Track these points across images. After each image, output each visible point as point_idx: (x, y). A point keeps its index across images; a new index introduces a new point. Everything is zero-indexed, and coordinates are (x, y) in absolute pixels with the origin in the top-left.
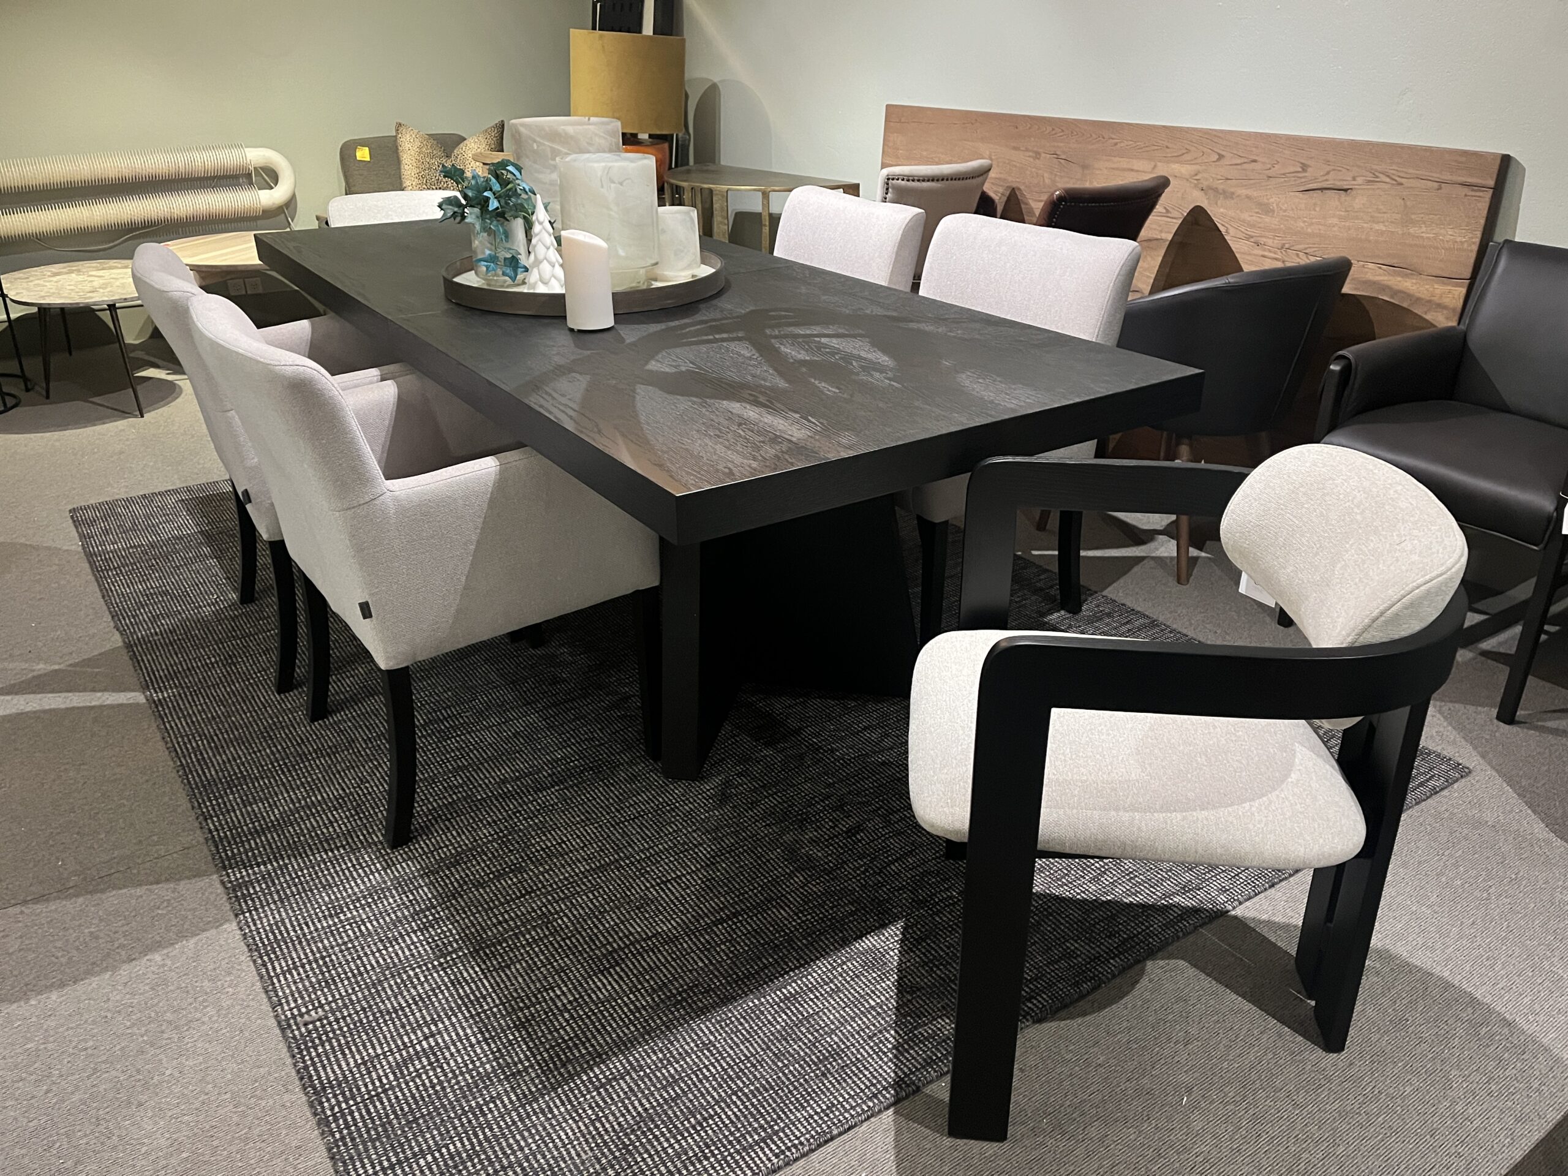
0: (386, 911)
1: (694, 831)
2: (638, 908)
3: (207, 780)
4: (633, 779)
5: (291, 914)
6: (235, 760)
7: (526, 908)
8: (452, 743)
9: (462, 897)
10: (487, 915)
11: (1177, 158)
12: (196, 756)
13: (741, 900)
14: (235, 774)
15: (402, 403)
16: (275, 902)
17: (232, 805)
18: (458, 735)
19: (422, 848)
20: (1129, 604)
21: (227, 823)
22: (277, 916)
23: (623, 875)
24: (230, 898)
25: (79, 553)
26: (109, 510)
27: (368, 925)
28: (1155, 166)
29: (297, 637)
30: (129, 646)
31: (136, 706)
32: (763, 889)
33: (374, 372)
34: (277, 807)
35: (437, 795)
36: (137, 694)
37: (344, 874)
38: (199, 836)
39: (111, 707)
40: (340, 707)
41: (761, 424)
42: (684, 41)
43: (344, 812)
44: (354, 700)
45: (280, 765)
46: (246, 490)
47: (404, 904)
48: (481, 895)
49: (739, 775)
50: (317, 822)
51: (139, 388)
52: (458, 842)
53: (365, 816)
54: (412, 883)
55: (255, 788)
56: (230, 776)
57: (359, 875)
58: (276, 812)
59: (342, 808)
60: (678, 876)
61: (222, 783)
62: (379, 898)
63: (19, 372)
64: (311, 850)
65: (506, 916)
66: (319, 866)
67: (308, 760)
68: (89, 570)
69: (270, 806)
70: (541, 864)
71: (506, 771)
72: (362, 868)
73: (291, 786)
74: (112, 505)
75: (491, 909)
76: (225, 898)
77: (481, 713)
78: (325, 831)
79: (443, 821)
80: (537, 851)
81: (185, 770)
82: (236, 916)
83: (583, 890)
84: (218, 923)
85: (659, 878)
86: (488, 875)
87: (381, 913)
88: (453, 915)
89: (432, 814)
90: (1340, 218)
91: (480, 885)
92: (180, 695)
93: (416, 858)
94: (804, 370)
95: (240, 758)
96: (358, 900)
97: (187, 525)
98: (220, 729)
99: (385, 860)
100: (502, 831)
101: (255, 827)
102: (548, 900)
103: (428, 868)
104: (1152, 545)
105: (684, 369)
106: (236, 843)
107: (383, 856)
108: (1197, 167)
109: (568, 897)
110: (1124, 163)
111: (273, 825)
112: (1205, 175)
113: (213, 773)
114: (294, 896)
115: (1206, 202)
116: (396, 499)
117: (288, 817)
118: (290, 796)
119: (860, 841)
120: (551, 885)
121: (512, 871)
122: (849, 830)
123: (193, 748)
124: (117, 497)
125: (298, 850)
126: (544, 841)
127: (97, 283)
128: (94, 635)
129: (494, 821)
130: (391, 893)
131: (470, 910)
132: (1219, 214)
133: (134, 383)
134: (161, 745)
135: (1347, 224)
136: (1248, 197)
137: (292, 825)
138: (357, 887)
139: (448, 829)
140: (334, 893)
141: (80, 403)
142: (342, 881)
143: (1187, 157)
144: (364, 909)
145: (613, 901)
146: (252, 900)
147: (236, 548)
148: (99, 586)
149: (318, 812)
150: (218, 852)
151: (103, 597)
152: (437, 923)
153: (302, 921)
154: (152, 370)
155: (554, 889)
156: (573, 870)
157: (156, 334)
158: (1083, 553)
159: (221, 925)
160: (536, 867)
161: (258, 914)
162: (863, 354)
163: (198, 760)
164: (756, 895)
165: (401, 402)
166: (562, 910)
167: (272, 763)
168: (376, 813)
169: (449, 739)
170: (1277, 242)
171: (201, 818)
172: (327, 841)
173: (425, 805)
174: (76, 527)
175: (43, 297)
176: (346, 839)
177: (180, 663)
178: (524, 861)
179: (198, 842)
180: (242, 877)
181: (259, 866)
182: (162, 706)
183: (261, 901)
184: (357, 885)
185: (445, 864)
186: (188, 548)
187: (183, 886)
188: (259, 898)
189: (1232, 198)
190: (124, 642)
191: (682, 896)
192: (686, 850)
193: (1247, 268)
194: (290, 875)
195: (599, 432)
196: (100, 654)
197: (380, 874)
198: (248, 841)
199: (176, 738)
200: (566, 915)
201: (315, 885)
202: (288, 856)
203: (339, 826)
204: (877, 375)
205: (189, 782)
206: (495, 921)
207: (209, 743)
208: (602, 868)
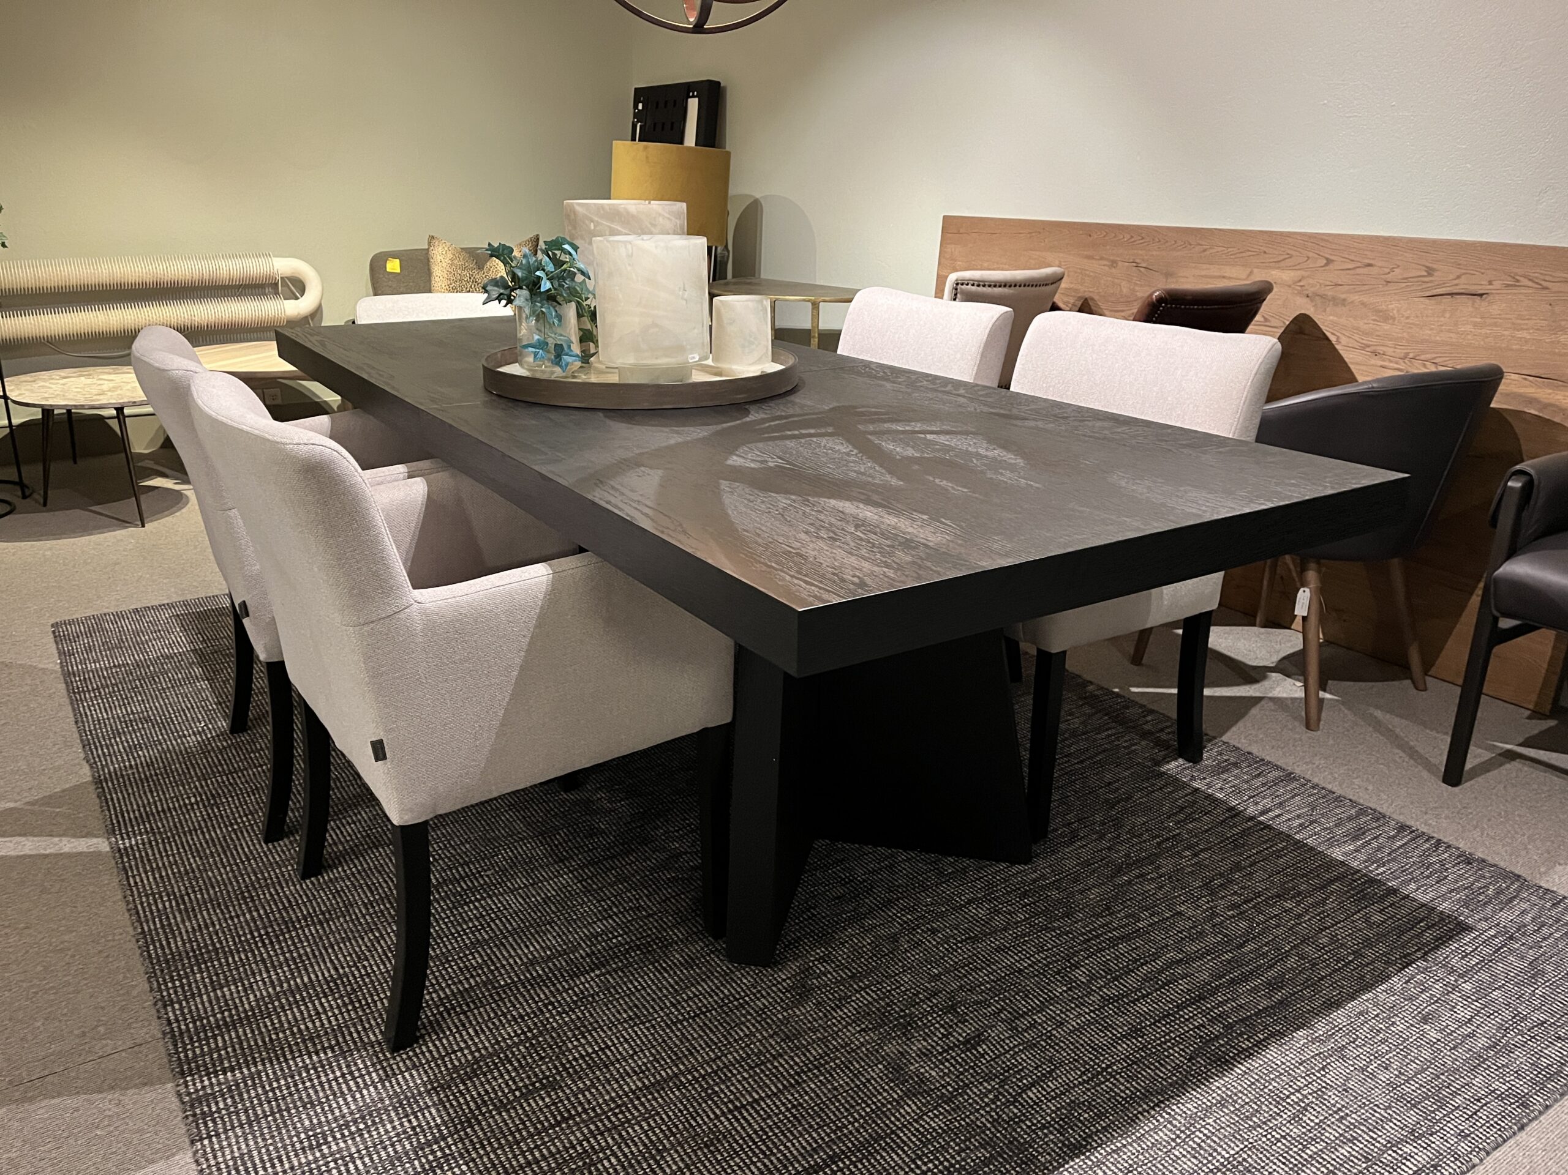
0: (382, 1142)
1: (771, 1036)
2: (707, 1146)
3: (172, 953)
4: (689, 963)
5: (261, 1144)
6: (207, 927)
7: (562, 1142)
8: (470, 911)
9: (479, 1123)
10: (512, 1151)
11: (1277, 264)
12: (161, 921)
13: (839, 1138)
14: (206, 946)
15: (432, 504)
16: (241, 1126)
17: (198, 988)
18: (477, 900)
19: (430, 1052)
20: (1255, 751)
21: (190, 1011)
22: (243, 1146)
23: (685, 1096)
24: (187, 1117)
25: (56, 672)
26: (96, 625)
27: (358, 1162)
28: (1251, 273)
29: (292, 773)
30: (98, 782)
31: (98, 854)
32: (866, 1122)
33: (401, 469)
34: (253, 991)
35: (451, 978)
36: (100, 840)
37: (331, 1087)
38: (155, 1029)
39: (69, 856)
40: (339, 860)
41: (883, 527)
42: (728, 154)
43: (335, 1000)
44: (355, 852)
45: (260, 936)
46: (244, 602)
47: (405, 1132)
48: (504, 1121)
49: (822, 960)
50: (302, 1013)
51: (143, 498)
52: (476, 1044)
53: (361, 1006)
54: (417, 1102)
55: (228, 965)
56: (200, 949)
57: (350, 1089)
58: (251, 997)
59: (333, 994)
60: (755, 1101)
61: (189, 958)
62: (374, 1123)
63: (16, 478)
64: (292, 1052)
65: (537, 1154)
66: (300, 1074)
67: (296, 929)
68: (65, 692)
69: (245, 990)
70: (580, 1078)
71: (534, 949)
72: (354, 1078)
73: (272, 962)
74: (100, 619)
75: (517, 1143)
76: (181, 1115)
77: (504, 871)
78: (310, 1025)
79: (457, 1014)
80: (575, 1059)
81: (146, 939)
82: (193, 1142)
83: (634, 1118)
84: (167, 1154)
85: (731, 1101)
86: (512, 1091)
87: (375, 1146)
88: (467, 1151)
89: (443, 1005)
90: (1475, 325)
91: (501, 1107)
92: (150, 843)
93: (422, 1065)
94: (916, 467)
95: (214, 925)
96: (347, 1126)
97: (179, 642)
98: (193, 887)
99: (383, 1068)
100: (530, 1030)
101: (224, 1018)
102: (591, 1132)
103: (437, 1081)
104: (1266, 684)
105: (771, 464)
106: (199, 1040)
107: (380, 1062)
108: (1299, 273)
109: (616, 1127)
110: (1214, 270)
111: (247, 1016)
112: (1311, 281)
113: (180, 943)
114: (266, 1117)
115: (1312, 309)
116: (424, 613)
117: (266, 1004)
118: (270, 977)
119: (982, 1056)
120: (594, 1109)
121: (544, 1087)
122: (967, 1041)
123: (158, 910)
124: (106, 611)
125: (275, 1051)
126: (583, 1046)
127: (106, 386)
128: (59, 768)
129: (521, 1017)
130: (389, 1115)
131: (490, 1144)
132: (1327, 321)
133: (135, 492)
134: (122, 906)
135: (1483, 331)
136: (1363, 304)
137: (269, 1016)
138: (345, 1107)
139: (463, 1025)
140: (317, 1115)
141: (78, 512)
142: (327, 1097)
143: (1289, 262)
144: (353, 1139)
145: (674, 1135)
146: (214, 1121)
147: (230, 672)
148: (74, 710)
149: (303, 999)
150: (177, 1053)
151: (76, 722)
152: (447, 1161)
153: (274, 1155)
154: (159, 479)
155: (597, 1115)
156: (621, 1087)
157: (168, 444)
158: (1207, 692)
159: (173, 1155)
160: (574, 1082)
161: (220, 1142)
162: (982, 451)
163: (163, 926)
164: (858, 1130)
165: (431, 501)
166: (609, 1147)
167: (251, 933)
168: (375, 1002)
169: (466, 904)
170: (1400, 352)
171: (160, 1004)
172: (311, 1039)
173: (436, 991)
174: (57, 643)
175: (46, 399)
176: (336, 1037)
177: (155, 802)
178: (559, 1073)
179: (153, 1037)
180: (204, 1088)
181: (225, 1073)
182: (128, 856)
183: (224, 1123)
184: (347, 1104)
185: (459, 1076)
186: (178, 669)
187: (130, 1098)
188: (222, 1118)
189: (1344, 305)
190: (93, 776)
191: (762, 1129)
192: (763, 1063)
193: (1360, 379)
194: (263, 1087)
195: (685, 532)
196: (63, 791)
197: (376, 1088)
198: (215, 1037)
199: (140, 897)
200: (614, 1154)
201: (294, 1102)
202: (263, 1060)
203: (328, 1018)
204: (1008, 474)
205: (150, 956)
206: (522, 1161)
207: (178, 905)
208: (659, 1086)
